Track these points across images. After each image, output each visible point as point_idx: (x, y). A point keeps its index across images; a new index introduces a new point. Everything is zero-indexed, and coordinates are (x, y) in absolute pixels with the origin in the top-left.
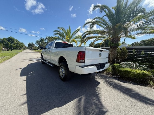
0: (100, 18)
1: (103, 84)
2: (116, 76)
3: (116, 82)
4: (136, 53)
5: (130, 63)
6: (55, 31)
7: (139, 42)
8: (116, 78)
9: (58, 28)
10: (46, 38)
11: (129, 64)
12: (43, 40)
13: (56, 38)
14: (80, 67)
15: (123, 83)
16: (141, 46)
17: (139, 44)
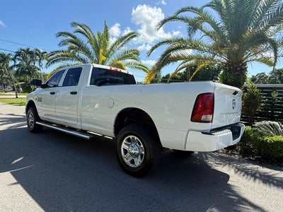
0: (195, 9)
1: (236, 176)
2: (253, 157)
3: (259, 170)
4: (279, 99)
5: (275, 123)
6: (61, 34)
7: (267, 74)
8: (253, 160)
9: (74, 24)
10: (18, 54)
11: (273, 126)
12: (8, 57)
13: (67, 56)
14: (203, 133)
15: (277, 172)
16: (274, 82)
17: (270, 79)
